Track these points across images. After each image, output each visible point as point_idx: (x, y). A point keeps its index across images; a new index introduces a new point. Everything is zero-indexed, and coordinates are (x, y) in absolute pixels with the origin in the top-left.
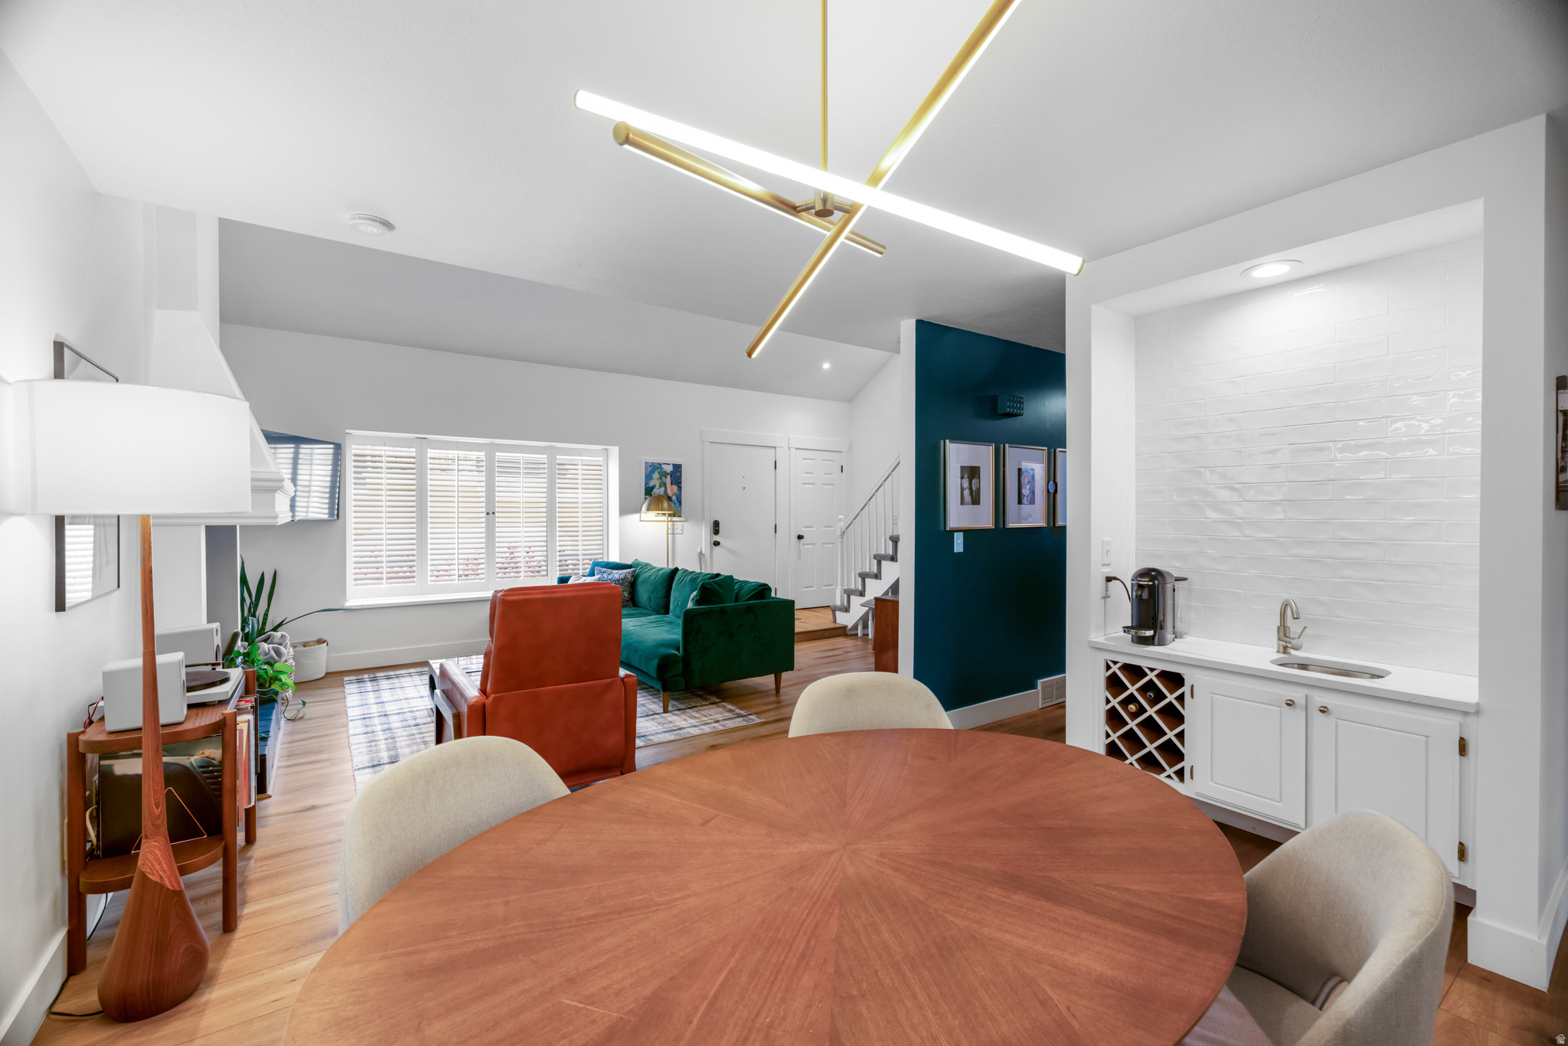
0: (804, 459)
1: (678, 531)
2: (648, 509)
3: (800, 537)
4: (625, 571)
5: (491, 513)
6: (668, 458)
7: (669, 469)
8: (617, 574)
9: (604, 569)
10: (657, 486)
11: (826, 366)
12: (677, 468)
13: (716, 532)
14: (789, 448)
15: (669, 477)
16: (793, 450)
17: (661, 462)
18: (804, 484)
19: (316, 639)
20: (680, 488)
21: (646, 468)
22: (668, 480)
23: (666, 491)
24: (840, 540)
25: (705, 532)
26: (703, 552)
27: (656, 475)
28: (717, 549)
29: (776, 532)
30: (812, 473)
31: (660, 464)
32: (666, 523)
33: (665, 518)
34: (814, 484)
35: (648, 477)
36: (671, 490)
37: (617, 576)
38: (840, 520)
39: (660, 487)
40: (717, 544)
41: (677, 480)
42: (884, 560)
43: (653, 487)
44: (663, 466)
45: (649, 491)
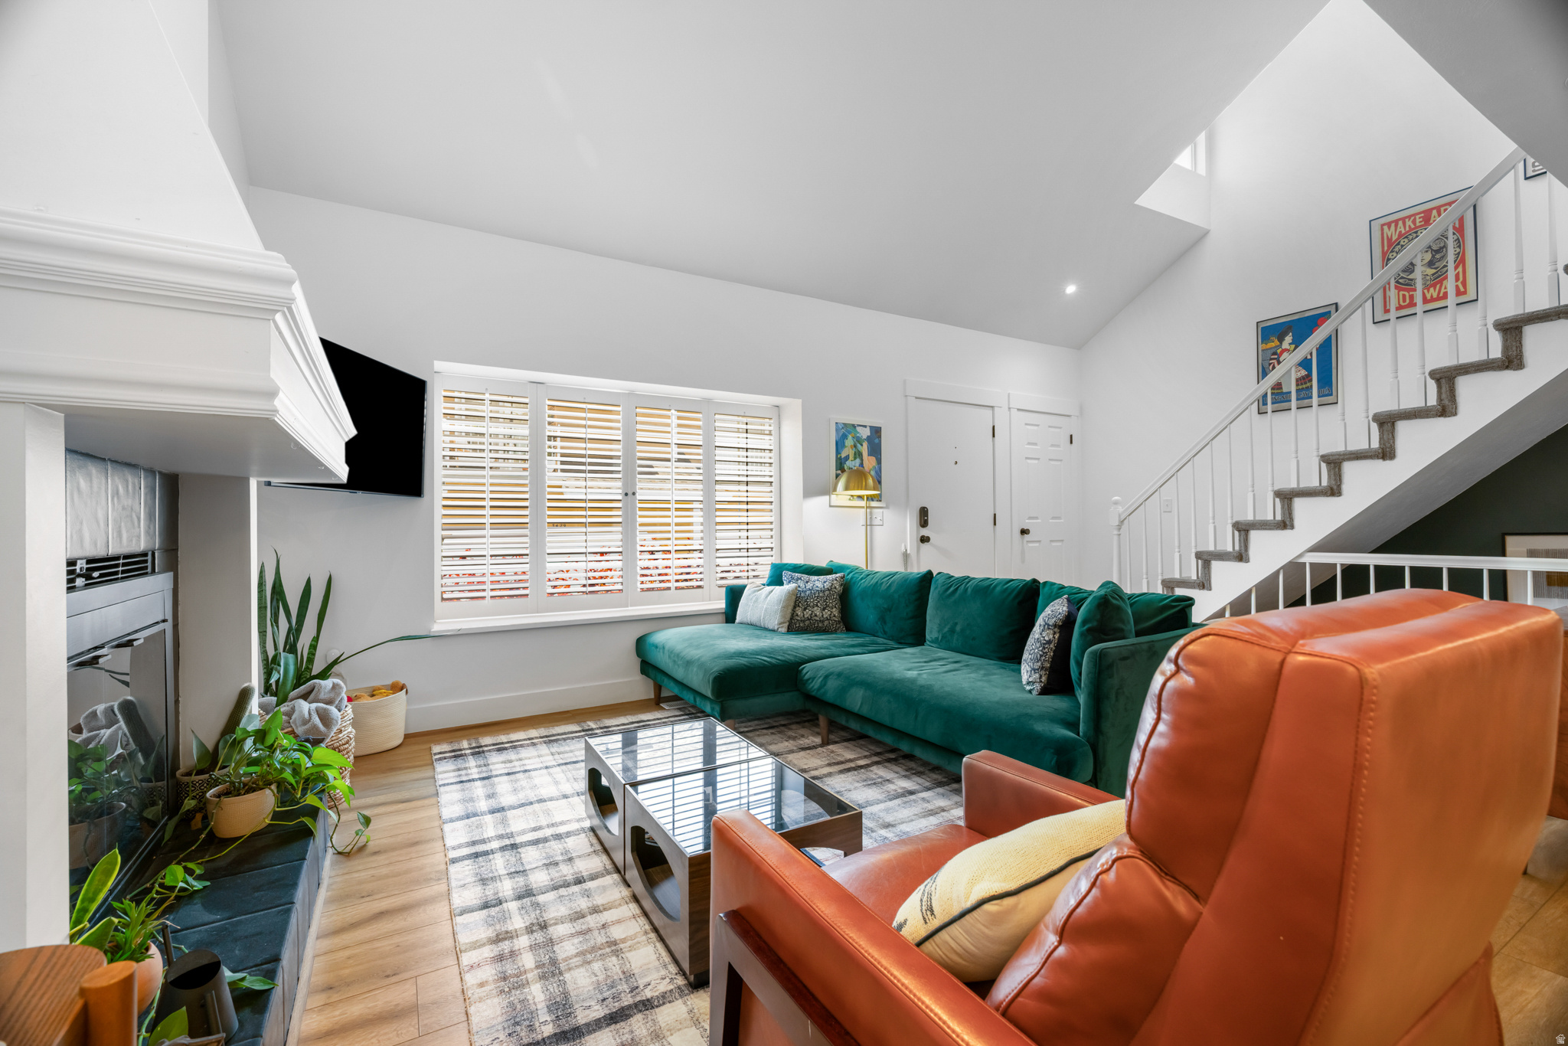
0: (1026, 424)
1: (877, 522)
2: (847, 488)
3: (1024, 532)
4: (829, 577)
5: (630, 493)
6: (864, 418)
7: (865, 433)
8: (819, 582)
9: (799, 575)
10: (851, 458)
11: (1071, 289)
12: (876, 431)
13: (924, 522)
14: (1009, 408)
15: (865, 445)
16: (1014, 412)
17: (855, 423)
18: (1027, 458)
19: (389, 682)
20: (879, 462)
21: (837, 430)
22: (864, 449)
23: (862, 465)
24: (1116, 532)
25: (910, 522)
26: (908, 552)
27: (849, 442)
28: (925, 546)
29: (995, 524)
30: (1035, 444)
31: (854, 426)
32: (864, 510)
33: (863, 503)
34: (1038, 459)
35: (840, 445)
36: (869, 462)
37: (819, 585)
38: (1116, 503)
39: (855, 458)
40: (924, 540)
41: (876, 450)
42: (1215, 560)
43: (847, 458)
44: (859, 429)
45: (840, 465)
